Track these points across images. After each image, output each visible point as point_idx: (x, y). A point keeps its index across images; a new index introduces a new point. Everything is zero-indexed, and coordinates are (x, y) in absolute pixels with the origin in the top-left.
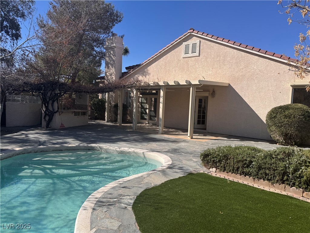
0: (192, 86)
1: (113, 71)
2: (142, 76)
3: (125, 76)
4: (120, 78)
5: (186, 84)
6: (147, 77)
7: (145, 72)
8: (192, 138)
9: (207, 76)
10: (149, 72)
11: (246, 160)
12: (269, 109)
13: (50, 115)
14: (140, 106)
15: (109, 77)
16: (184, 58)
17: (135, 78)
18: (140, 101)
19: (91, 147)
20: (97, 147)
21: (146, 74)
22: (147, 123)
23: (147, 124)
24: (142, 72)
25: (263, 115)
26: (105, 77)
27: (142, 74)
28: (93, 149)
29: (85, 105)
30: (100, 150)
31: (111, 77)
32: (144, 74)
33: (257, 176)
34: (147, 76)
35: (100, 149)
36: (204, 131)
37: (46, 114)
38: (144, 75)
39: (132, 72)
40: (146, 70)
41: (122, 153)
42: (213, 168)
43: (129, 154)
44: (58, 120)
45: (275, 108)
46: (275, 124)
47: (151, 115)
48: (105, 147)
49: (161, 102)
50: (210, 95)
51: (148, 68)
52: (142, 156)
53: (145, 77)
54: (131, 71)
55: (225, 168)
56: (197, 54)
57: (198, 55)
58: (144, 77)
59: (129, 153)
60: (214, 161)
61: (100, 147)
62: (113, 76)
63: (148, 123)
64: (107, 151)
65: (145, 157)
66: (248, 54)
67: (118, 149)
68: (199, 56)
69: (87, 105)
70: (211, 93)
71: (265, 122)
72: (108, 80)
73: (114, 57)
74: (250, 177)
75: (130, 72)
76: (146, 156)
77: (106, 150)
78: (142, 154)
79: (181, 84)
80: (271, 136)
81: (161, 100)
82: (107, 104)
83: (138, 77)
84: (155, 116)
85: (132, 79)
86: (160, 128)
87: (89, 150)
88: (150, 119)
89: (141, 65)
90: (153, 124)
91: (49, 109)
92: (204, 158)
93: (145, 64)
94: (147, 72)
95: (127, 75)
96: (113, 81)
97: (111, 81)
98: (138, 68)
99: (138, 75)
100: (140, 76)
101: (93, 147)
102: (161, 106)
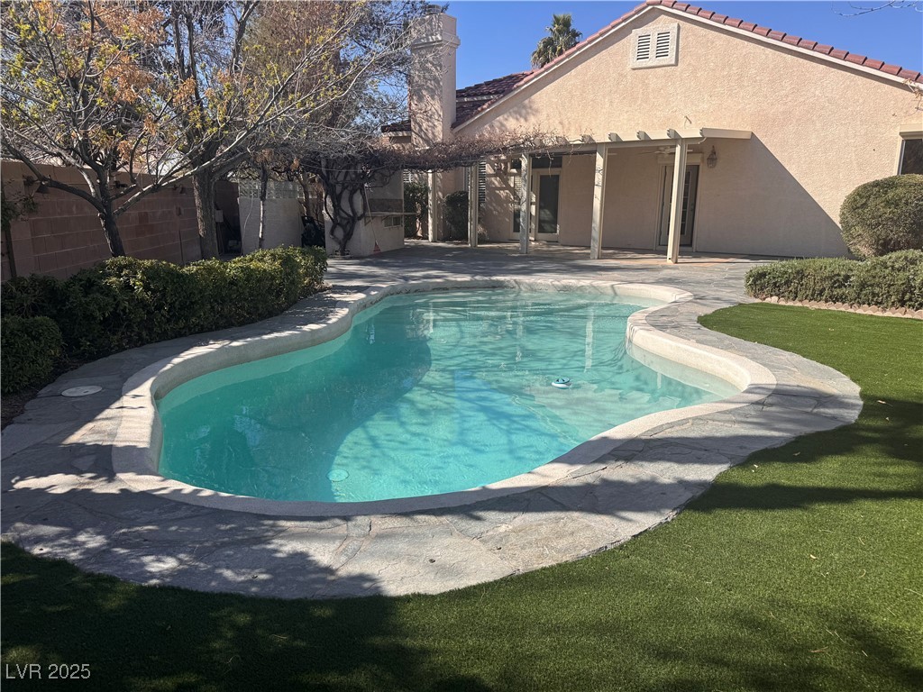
0: (680, 141)
1: (436, 107)
2: (517, 119)
3: (468, 119)
4: (454, 126)
5: (668, 137)
6: (532, 119)
7: (524, 107)
8: (676, 263)
9: (695, 116)
10: (535, 106)
11: (839, 275)
12: (850, 189)
13: (347, 224)
14: (512, 197)
15: (424, 125)
16: (634, 69)
17: (496, 124)
18: (512, 186)
19: (498, 281)
20: (508, 281)
21: (528, 113)
22: (533, 239)
23: (533, 243)
24: (516, 109)
25: (832, 203)
26: (413, 123)
27: (516, 112)
28: (500, 285)
30: (517, 287)
31: (430, 124)
32: (523, 111)
33: (858, 300)
34: (532, 117)
35: (515, 285)
36: (689, 249)
37: (335, 223)
38: (521, 116)
39: (488, 107)
40: (527, 102)
41: (566, 289)
42: (771, 296)
43: (581, 290)
44: (365, 234)
45: (865, 187)
46: (863, 222)
47: (542, 219)
49: (596, 183)
50: (706, 161)
51: (533, 97)
52: (610, 292)
53: (526, 120)
54: (485, 107)
55: (796, 293)
56: (671, 59)
57: (673, 62)
58: (522, 120)
59: (581, 288)
60: (775, 284)
61: (515, 280)
62: (436, 123)
63: (535, 241)
64: (532, 288)
65: (616, 294)
66: (801, 60)
67: (556, 283)
68: (676, 64)
69: (401, 200)
70: (706, 156)
72: (422, 134)
73: (437, 69)
74: (843, 303)
75: (483, 110)
76: (618, 291)
77: (530, 285)
78: (609, 288)
79: (652, 138)
80: (849, 250)
81: (599, 178)
82: (430, 196)
83: (505, 123)
84: (555, 222)
85: (487, 126)
86: (596, 246)
87: (494, 287)
88: (541, 229)
89: (515, 89)
90: (550, 242)
91: (343, 211)
92: (754, 281)
93: (526, 86)
94: (531, 107)
95: (472, 117)
96: (437, 134)
97: (430, 136)
98: (505, 99)
99: (506, 116)
100: (511, 119)
101: (502, 282)
102: (598, 192)
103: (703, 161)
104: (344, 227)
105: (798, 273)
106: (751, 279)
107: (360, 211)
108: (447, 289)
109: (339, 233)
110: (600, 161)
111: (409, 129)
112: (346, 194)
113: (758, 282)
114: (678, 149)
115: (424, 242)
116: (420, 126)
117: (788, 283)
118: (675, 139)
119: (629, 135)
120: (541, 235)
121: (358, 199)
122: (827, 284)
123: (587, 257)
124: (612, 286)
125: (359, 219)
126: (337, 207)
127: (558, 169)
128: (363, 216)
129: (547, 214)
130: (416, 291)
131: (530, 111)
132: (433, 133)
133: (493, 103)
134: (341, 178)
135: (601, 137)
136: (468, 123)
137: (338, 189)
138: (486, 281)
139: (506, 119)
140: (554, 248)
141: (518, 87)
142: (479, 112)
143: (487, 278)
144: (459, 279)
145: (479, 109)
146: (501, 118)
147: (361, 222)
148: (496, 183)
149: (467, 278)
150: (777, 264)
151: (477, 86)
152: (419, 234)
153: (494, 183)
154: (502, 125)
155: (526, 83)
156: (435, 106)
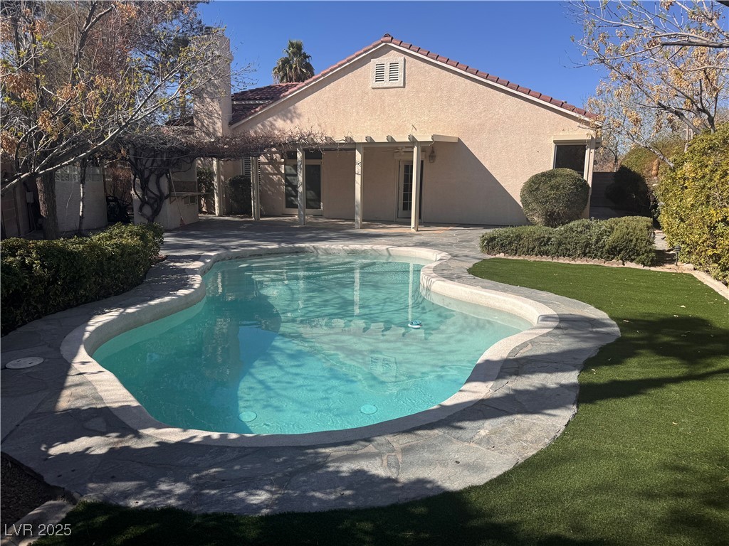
0: (415, 143)
1: (216, 108)
2: (284, 120)
3: (244, 119)
4: (230, 124)
6: (296, 121)
7: (290, 111)
9: (419, 125)
10: (298, 111)
11: (544, 237)
13: (155, 203)
14: (283, 181)
15: (206, 121)
16: (373, 88)
17: (267, 123)
18: (283, 172)
19: (300, 248)
20: (308, 247)
21: (293, 117)
24: (283, 112)
26: (195, 120)
27: (283, 115)
28: (302, 251)
29: (191, 182)
30: (315, 252)
31: (211, 121)
32: (288, 114)
33: (557, 254)
35: (313, 250)
37: (143, 203)
38: (287, 118)
39: (260, 110)
40: (291, 108)
41: (353, 252)
42: (500, 253)
43: (365, 253)
44: (170, 210)
46: (537, 200)
47: (308, 198)
48: (323, 247)
49: (357, 172)
51: (297, 105)
52: (386, 253)
53: (292, 122)
54: (257, 109)
55: (516, 250)
56: (400, 82)
57: (402, 85)
58: (289, 122)
59: (365, 251)
60: (502, 244)
61: (313, 247)
62: (216, 120)
64: (327, 252)
65: (390, 254)
66: (489, 89)
67: (345, 248)
68: (404, 87)
70: (428, 154)
71: (518, 200)
72: (204, 128)
73: (215, 78)
74: (548, 256)
75: (256, 112)
76: (391, 252)
77: (325, 250)
79: (397, 141)
80: (527, 219)
81: (358, 168)
82: (215, 179)
83: (274, 123)
84: (318, 199)
85: (259, 125)
86: (358, 218)
87: (297, 252)
88: (308, 206)
89: (282, 98)
90: (316, 216)
91: (152, 192)
92: (488, 243)
93: (290, 96)
94: (295, 112)
95: (247, 117)
96: (217, 129)
97: (211, 130)
98: (274, 105)
99: (275, 118)
100: (279, 120)
101: (303, 248)
102: (358, 179)
103: (426, 157)
104: (152, 206)
105: (517, 236)
106: (486, 242)
107: (166, 191)
108: (261, 255)
109: (148, 210)
110: (359, 157)
111: (192, 124)
112: (153, 178)
113: (490, 244)
114: (415, 149)
115: (211, 216)
116: (202, 124)
117: (511, 243)
118: (413, 142)
119: (380, 138)
120: (308, 211)
121: (164, 182)
122: (537, 244)
123: (352, 227)
124: (387, 249)
125: (166, 198)
126: (144, 188)
127: (319, 161)
128: (168, 196)
129: (312, 194)
130: (236, 258)
131: (294, 115)
132: (214, 128)
133: (264, 107)
134: (148, 165)
135: (360, 138)
136: (243, 121)
137: (147, 173)
138: (291, 247)
139: (275, 120)
140: (321, 220)
141: (284, 96)
142: (253, 114)
143: (291, 245)
144: (270, 247)
145: (253, 111)
146: (271, 119)
147: (167, 201)
148: (269, 169)
149: (275, 246)
150: (501, 230)
151: (243, 93)
152: (204, 210)
153: (267, 170)
154: (272, 124)
155: (291, 93)
156: (215, 106)
